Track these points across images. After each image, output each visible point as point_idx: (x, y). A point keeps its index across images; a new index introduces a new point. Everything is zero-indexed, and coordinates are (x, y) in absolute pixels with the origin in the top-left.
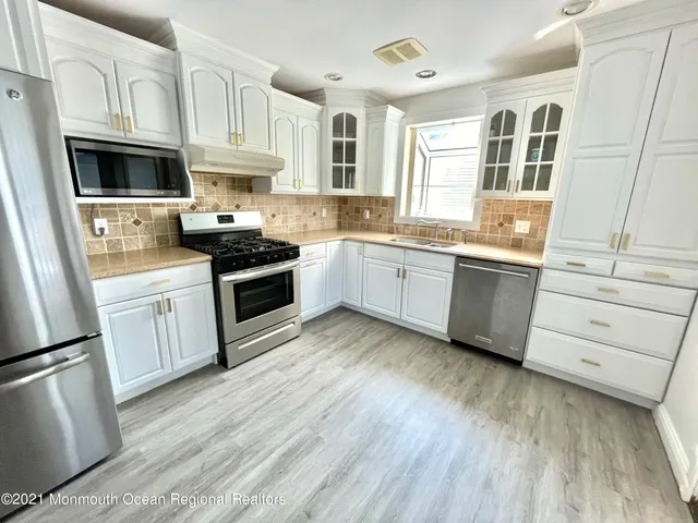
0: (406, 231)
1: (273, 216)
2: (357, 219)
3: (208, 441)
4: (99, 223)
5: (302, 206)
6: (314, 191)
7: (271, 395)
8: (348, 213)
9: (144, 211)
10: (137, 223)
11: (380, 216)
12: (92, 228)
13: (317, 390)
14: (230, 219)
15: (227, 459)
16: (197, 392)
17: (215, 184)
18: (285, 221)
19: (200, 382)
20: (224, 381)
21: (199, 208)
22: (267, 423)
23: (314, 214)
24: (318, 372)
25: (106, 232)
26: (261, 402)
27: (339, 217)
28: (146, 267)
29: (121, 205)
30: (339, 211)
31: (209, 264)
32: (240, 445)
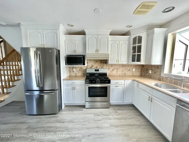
0: (167, 81)
1: (113, 70)
2: (147, 73)
3: (66, 122)
4: (74, 70)
5: (124, 68)
6: (125, 63)
7: (86, 120)
8: (144, 71)
9: (81, 68)
10: (80, 70)
11: (155, 72)
12: (73, 71)
13: (96, 127)
14: (98, 70)
15: (64, 128)
16: (76, 110)
17: (97, 62)
18: (117, 72)
19: (79, 108)
20: (82, 110)
21: (92, 68)
22: (77, 126)
23: (129, 70)
24: (102, 121)
25: (75, 71)
26: (82, 120)
27: (141, 71)
28: (76, 79)
29: (78, 67)
30: (141, 70)
31: (84, 81)
32: (69, 127)
